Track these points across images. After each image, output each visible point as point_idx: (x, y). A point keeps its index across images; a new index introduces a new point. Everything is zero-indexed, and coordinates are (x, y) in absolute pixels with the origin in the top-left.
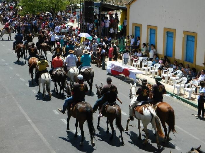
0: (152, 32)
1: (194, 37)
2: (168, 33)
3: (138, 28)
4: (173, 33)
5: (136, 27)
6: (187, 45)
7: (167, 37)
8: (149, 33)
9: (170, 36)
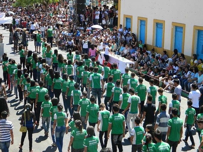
0: (142, 23)
1: (182, 28)
2: (157, 24)
3: (128, 19)
4: (162, 24)
5: (127, 18)
6: (175, 36)
7: (157, 28)
8: (140, 24)
9: (159, 28)
